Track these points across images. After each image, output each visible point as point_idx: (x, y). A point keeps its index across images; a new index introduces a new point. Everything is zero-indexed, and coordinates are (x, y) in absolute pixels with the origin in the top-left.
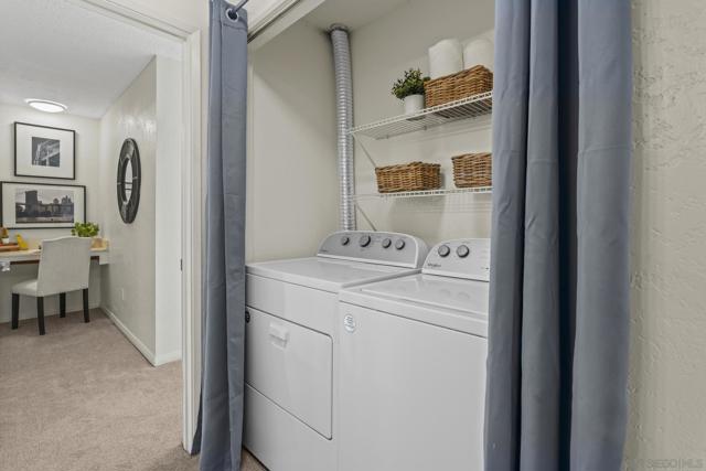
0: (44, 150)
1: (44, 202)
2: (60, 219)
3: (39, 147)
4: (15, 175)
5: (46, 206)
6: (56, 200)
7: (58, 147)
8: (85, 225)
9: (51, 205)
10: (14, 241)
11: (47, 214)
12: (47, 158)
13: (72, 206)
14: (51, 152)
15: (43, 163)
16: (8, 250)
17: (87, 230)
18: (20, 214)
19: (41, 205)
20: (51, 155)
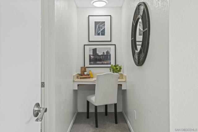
0: (99, 27)
1: (99, 54)
2: (105, 62)
3: (97, 26)
4: (89, 41)
5: (100, 56)
6: (104, 53)
7: (104, 25)
8: (115, 66)
9: (102, 55)
10: (88, 73)
11: (100, 60)
12: (100, 31)
13: (110, 56)
14: (102, 28)
15: (99, 34)
16: (86, 78)
17: (116, 69)
18: (90, 60)
19: (98, 56)
20: (101, 30)
